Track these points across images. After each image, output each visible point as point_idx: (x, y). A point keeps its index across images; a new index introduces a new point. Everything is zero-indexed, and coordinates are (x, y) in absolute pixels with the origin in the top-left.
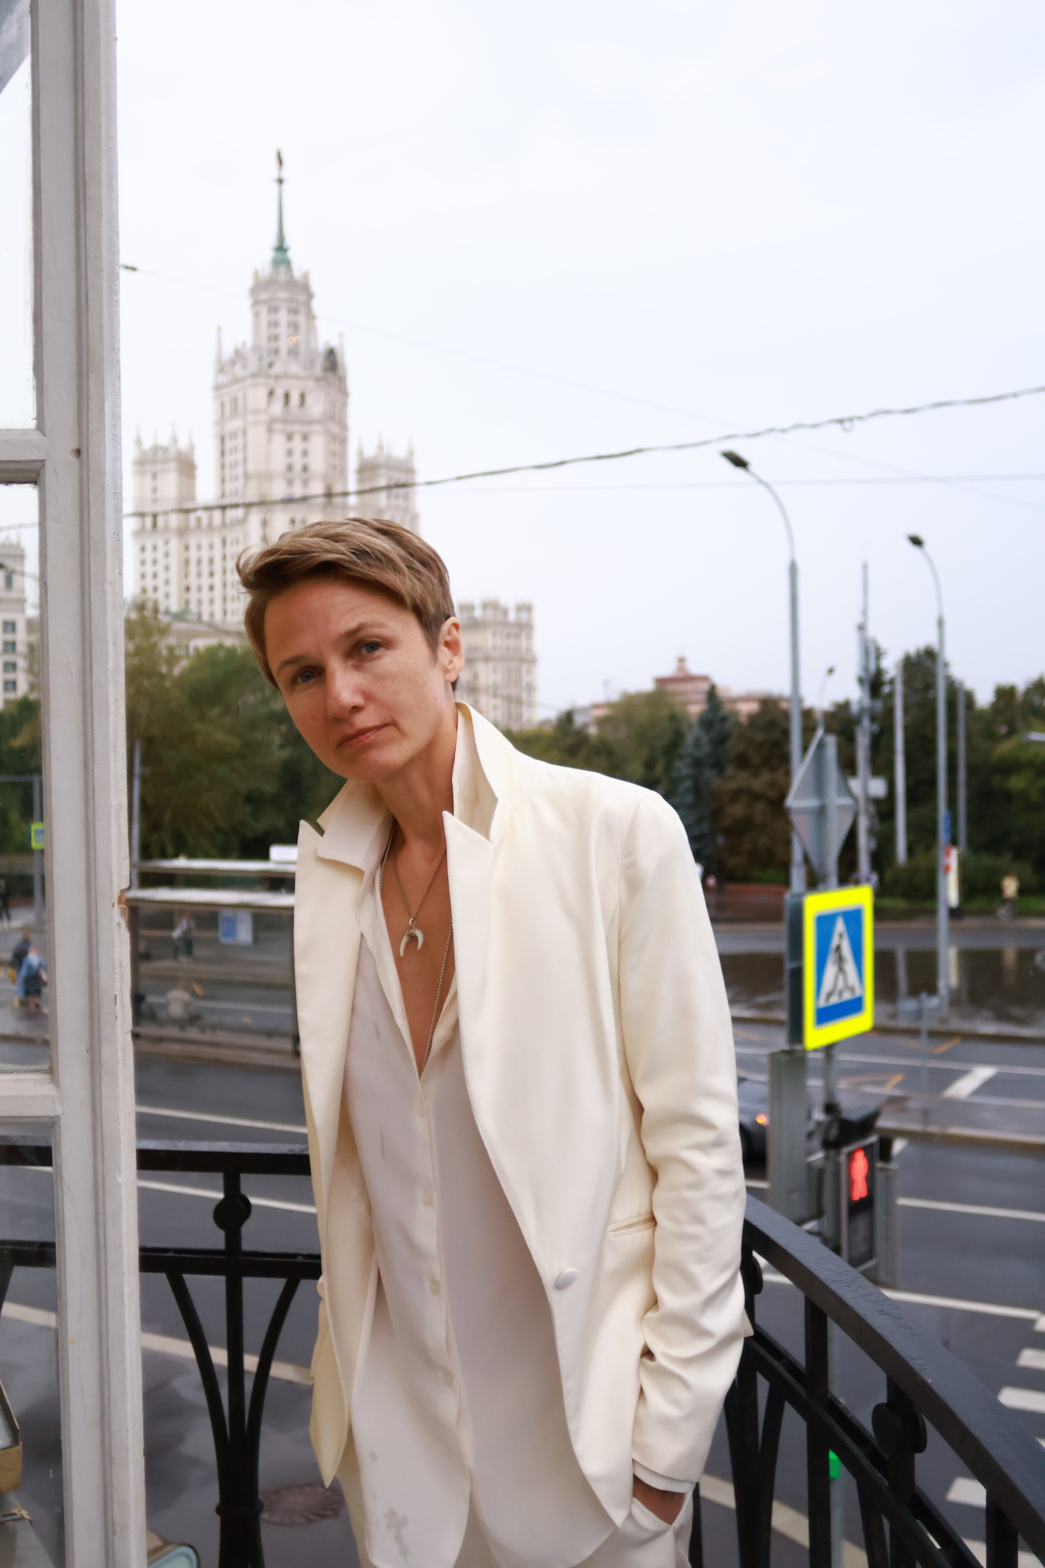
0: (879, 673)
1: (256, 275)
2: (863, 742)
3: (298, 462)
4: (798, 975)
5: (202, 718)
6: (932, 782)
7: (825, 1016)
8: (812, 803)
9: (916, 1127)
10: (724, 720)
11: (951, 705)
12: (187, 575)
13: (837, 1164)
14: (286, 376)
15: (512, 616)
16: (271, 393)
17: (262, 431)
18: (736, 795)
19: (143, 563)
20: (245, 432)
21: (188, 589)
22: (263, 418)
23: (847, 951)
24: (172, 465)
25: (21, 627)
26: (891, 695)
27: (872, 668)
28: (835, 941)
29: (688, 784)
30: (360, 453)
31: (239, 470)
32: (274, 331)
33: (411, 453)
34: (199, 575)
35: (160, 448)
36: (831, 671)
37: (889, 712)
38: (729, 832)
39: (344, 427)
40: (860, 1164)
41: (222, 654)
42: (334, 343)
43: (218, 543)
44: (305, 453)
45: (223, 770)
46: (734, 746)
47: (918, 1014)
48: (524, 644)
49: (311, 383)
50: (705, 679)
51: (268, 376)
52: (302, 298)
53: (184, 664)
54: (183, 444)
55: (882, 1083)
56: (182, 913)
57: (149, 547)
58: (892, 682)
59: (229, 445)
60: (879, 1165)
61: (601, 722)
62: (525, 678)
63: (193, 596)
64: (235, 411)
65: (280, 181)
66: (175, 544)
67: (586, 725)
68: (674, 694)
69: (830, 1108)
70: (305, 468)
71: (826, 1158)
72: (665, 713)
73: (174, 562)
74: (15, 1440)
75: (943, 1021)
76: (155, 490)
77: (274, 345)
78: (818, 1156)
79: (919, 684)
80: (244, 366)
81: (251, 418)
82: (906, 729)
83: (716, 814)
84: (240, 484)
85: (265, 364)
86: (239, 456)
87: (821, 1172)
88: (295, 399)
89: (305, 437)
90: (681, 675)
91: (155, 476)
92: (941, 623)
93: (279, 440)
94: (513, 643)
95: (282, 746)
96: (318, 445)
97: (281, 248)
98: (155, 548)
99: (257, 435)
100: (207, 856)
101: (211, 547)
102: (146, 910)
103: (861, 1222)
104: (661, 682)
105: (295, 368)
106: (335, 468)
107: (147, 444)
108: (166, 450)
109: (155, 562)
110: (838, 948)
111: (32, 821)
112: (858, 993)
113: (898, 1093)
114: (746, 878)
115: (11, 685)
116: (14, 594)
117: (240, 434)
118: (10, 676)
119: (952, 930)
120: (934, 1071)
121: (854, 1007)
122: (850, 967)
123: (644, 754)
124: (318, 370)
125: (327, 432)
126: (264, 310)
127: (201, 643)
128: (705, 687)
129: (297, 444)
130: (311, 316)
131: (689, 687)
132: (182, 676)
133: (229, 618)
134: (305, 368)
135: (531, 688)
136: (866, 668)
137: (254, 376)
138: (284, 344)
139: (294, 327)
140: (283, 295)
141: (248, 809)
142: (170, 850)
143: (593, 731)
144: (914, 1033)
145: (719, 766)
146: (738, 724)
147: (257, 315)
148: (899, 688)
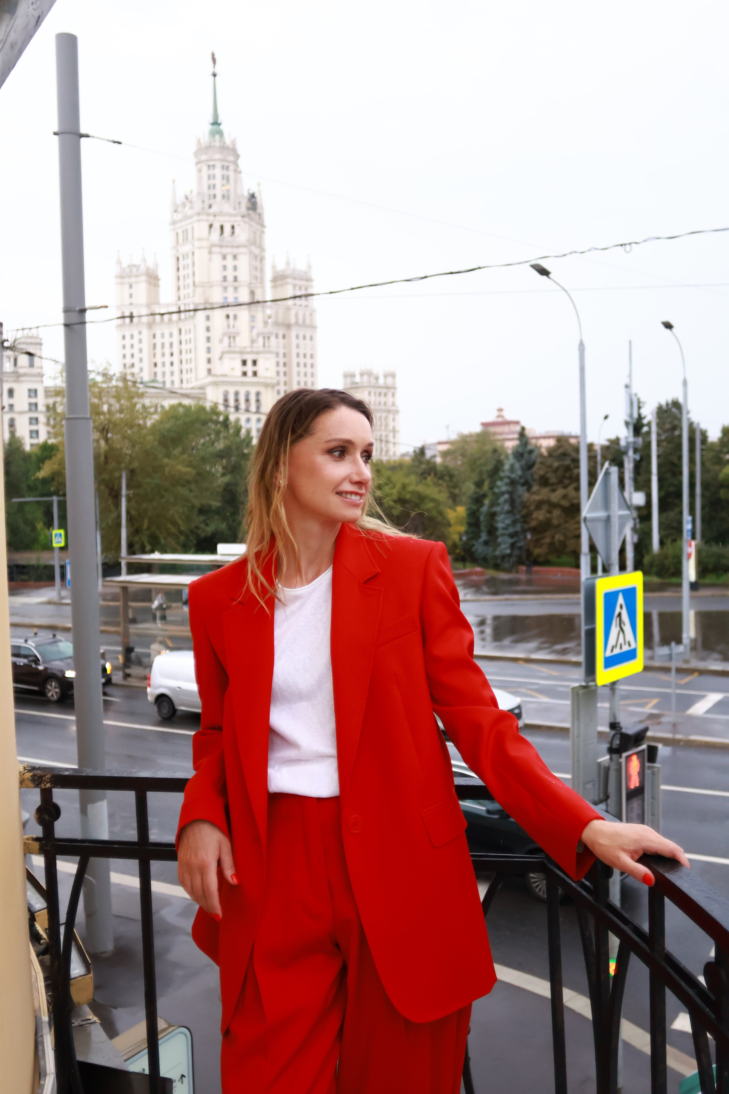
0: (640, 418)
1: (199, 142)
2: (629, 466)
3: (230, 274)
4: (591, 634)
5: (168, 456)
6: (679, 495)
7: (610, 662)
8: (601, 514)
9: (669, 736)
10: (531, 452)
11: (692, 440)
12: (155, 355)
13: (620, 764)
14: (221, 214)
15: (381, 381)
16: (211, 226)
17: (205, 252)
18: (539, 505)
19: (124, 347)
20: (193, 253)
21: (155, 365)
22: (205, 244)
23: (625, 617)
24: (143, 278)
25: (41, 393)
26: (649, 433)
27: (635, 415)
28: (618, 610)
29: (506, 496)
30: (274, 267)
31: (190, 281)
32: (212, 182)
33: (309, 267)
34: (163, 355)
35: (135, 266)
36: (606, 417)
37: (648, 445)
38: (534, 530)
39: (263, 250)
40: (635, 764)
41: (181, 410)
42: (254, 190)
43: (176, 332)
44: (235, 268)
45: (183, 491)
46: (538, 471)
47: (670, 657)
48: (390, 399)
49: (239, 218)
50: (517, 423)
51: (208, 214)
52: (231, 158)
53: (156, 417)
54: (150, 264)
55: (643, 705)
56: (158, 591)
57: (128, 337)
58: (649, 424)
59: (181, 263)
60: (647, 764)
61: (445, 454)
62: (391, 424)
63: (159, 369)
64: (186, 239)
65: (215, 75)
66: (145, 332)
67: (434, 456)
68: (495, 434)
69: (614, 726)
70: (236, 279)
71: (611, 759)
72: (488, 448)
73: (145, 346)
74: (88, 971)
75: (687, 662)
76: (131, 296)
77: (212, 192)
78: (606, 758)
79: (668, 426)
80: (191, 208)
81: (197, 244)
82: (659, 457)
83: (526, 518)
84: (190, 290)
85: (206, 206)
86: (190, 271)
87: (607, 770)
88: (227, 230)
89: (235, 257)
90: (500, 420)
91: (131, 286)
92: (685, 383)
93: (217, 259)
94: (383, 399)
95: (223, 475)
96: (244, 262)
97: (216, 123)
98: (132, 337)
99: (201, 255)
100: (174, 551)
101: (171, 335)
102: (132, 588)
103: (635, 803)
104: (485, 425)
105: (227, 208)
106: (256, 278)
107: (125, 265)
108: (137, 267)
109: (132, 346)
110: (620, 615)
111: (53, 529)
112: (633, 646)
113: (655, 711)
114: (547, 563)
115: (35, 434)
116: (35, 371)
117: (190, 255)
118: (34, 428)
119: (692, 598)
120: (679, 696)
121: (630, 655)
122: (627, 628)
123: (475, 477)
124: (243, 210)
125: (251, 252)
126: (205, 168)
127: (167, 403)
128: (518, 428)
129: (230, 262)
130: (237, 171)
131: (506, 429)
132: (154, 426)
133: (185, 385)
134: (235, 209)
135: (394, 431)
136: (631, 416)
137: (199, 214)
138: (219, 192)
139: (226, 178)
140: (217, 156)
141: (202, 518)
142: (148, 548)
143: (439, 460)
144: (667, 670)
145: (527, 484)
146: (541, 455)
147: (200, 171)
148: (654, 428)
